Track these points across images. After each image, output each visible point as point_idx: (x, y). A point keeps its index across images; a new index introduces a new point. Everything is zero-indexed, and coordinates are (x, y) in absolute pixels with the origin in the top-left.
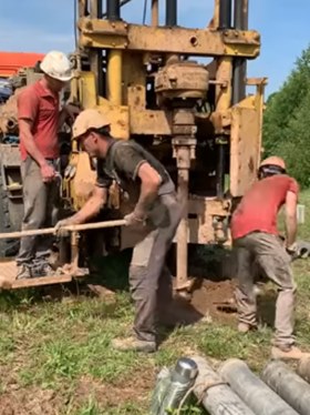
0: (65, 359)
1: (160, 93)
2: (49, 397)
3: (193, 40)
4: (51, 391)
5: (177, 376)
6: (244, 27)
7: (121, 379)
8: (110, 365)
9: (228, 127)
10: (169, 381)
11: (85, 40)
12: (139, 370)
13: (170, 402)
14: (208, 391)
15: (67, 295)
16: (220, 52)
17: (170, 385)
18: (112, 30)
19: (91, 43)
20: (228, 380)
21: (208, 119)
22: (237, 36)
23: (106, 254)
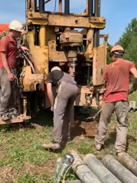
0: (18, 155)
1: (62, 44)
2: (10, 170)
3: (76, 21)
4: (11, 168)
5: (65, 161)
6: (98, 16)
7: (42, 163)
8: (38, 157)
9: (92, 59)
10: (61, 163)
11: (29, 21)
12: (51, 159)
13: (62, 172)
14: (78, 167)
15: (22, 128)
16: (88, 26)
17: (62, 165)
18: (41, 17)
19: (31, 22)
20: (87, 163)
21: (83, 55)
22: (95, 20)
23: (39, 110)
